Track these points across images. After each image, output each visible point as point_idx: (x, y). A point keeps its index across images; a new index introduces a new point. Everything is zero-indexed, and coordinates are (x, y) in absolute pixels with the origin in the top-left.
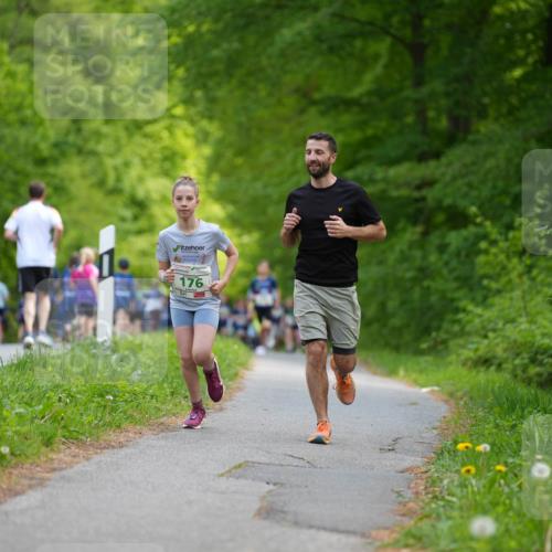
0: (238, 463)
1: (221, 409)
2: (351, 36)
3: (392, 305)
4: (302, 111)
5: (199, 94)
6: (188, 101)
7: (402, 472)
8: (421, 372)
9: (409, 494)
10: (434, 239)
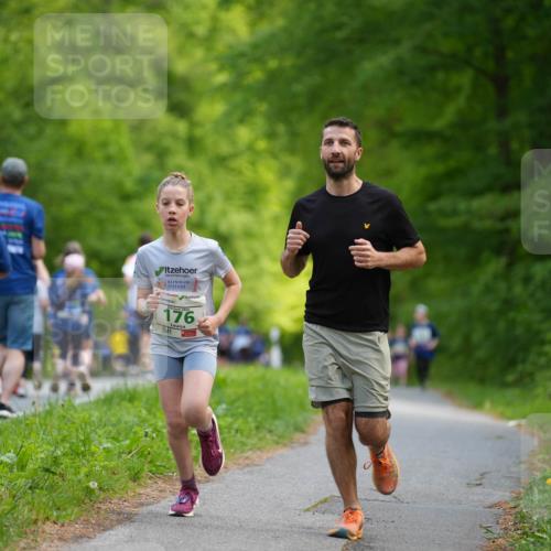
0: (322, 498)
1: (306, 443)
2: (432, 69)
3: (477, 336)
4: (384, 143)
5: (281, 128)
6: (271, 135)
7: (490, 507)
8: (509, 404)
9: (497, 530)
10: (519, 270)
